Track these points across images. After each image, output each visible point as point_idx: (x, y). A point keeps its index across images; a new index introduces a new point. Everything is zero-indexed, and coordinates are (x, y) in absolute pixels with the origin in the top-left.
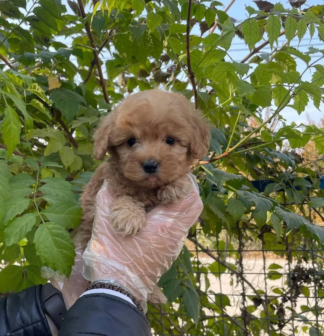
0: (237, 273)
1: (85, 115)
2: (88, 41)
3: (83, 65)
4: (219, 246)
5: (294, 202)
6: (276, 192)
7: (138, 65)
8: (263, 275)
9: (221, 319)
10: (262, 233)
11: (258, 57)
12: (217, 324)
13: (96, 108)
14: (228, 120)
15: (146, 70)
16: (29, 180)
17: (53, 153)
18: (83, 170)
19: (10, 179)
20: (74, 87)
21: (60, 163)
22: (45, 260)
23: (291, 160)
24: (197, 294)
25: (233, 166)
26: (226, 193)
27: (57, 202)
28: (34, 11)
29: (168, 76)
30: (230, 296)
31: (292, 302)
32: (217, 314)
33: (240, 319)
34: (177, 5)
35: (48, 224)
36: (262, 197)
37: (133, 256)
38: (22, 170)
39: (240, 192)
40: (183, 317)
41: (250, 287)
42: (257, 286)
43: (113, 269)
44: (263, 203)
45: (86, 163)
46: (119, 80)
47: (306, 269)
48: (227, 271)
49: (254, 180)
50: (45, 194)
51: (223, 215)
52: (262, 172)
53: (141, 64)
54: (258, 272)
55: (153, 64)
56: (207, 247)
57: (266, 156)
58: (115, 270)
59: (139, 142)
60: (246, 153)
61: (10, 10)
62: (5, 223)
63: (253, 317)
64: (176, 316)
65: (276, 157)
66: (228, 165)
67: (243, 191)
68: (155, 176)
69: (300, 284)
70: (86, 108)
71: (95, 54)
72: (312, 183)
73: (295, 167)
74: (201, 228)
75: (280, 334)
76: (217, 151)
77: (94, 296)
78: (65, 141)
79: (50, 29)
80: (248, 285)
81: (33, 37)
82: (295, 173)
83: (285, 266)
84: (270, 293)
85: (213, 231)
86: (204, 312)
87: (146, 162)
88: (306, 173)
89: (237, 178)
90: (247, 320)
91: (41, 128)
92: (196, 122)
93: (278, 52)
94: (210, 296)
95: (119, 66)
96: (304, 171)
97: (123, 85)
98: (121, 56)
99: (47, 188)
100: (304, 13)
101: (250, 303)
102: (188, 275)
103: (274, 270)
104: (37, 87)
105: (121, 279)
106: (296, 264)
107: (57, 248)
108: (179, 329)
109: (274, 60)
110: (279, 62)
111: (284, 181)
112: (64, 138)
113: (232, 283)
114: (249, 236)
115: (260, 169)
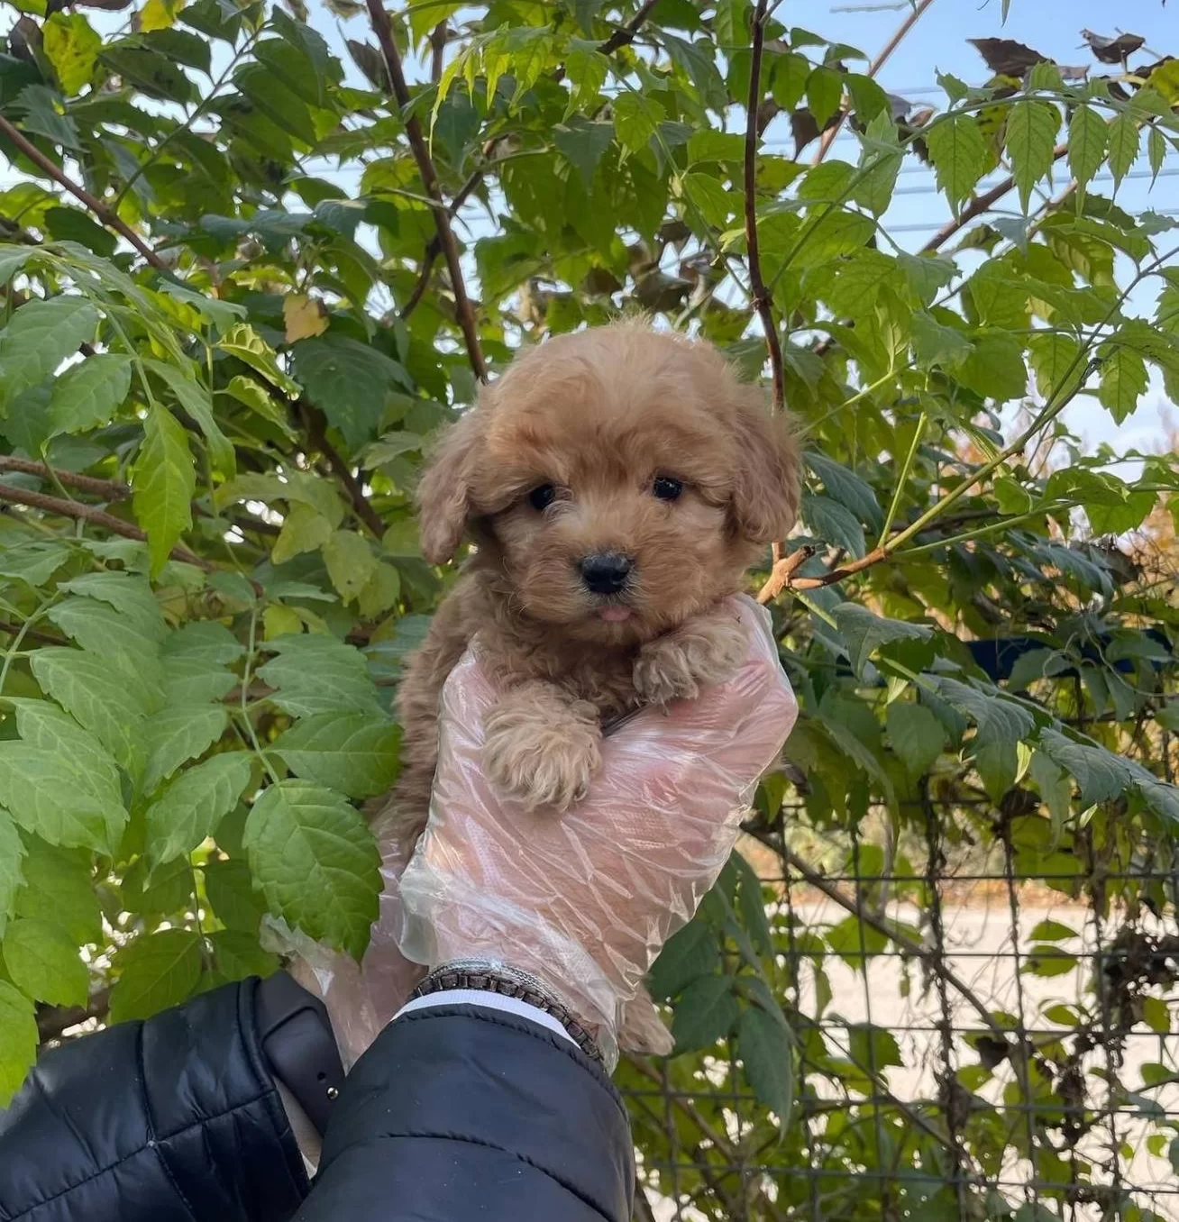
0: (922, 955)
1: (406, 425)
2: (416, 177)
3: (399, 255)
4: (862, 864)
5: (1113, 713)
6: (1050, 677)
7: (584, 254)
8: (1012, 960)
9: (870, 1110)
10: (1007, 817)
11: (987, 229)
12: (858, 1128)
13: (444, 399)
14: (887, 438)
15: (611, 273)
16: (224, 645)
17: (302, 554)
18: (402, 608)
19: (161, 644)
20: (372, 332)
21: (326, 585)
22: (282, 904)
23: (1100, 572)
24: (786, 1024)
25: (906, 594)
26: (882, 684)
27: (317, 710)
28: (235, 81)
29: (686, 290)
30: (901, 1032)
31: (1108, 1049)
32: (855, 1096)
33: (935, 1111)
34: (714, 56)
35: (292, 786)
36: (999, 696)
37: (561, 879)
38: (197, 610)
39: (927, 682)
40: (740, 1104)
41: (967, 1002)
42: (992, 997)
43: (497, 924)
44: (1001, 718)
45: (413, 586)
46: (519, 303)
47: (1154, 939)
48: (889, 948)
49: (976, 638)
50: (279, 689)
51: (873, 758)
52: (1002, 611)
53: (593, 251)
54: (995, 952)
55: (635, 252)
56: (822, 867)
57: (1015, 557)
58: (502, 928)
59: (567, 497)
60: (948, 548)
61: (157, 78)
62: (148, 788)
63: (976, 1103)
64: (716, 1101)
65: (1049, 562)
66: (888, 589)
67: (937, 677)
68: (623, 604)
69: (1135, 990)
70: (412, 401)
71: (441, 218)
72: (1169, 648)
73: (1112, 596)
74: (801, 801)
75: (1073, 1162)
76: (849, 544)
77: (437, 1015)
78: (340, 510)
79: (291, 137)
80: (960, 996)
81: (228, 162)
82: (1115, 614)
83: (1084, 930)
84: (1035, 1022)
85: (838, 813)
86: (812, 1088)
87: (592, 559)
88: (1150, 614)
89: (915, 636)
90: (958, 1113)
91: (261, 470)
92: (753, 427)
93: (1054, 213)
94: (831, 1032)
95: (521, 257)
96: (1143, 607)
97: (532, 319)
98: (525, 226)
99: (283, 669)
100: (1141, 81)
101: (966, 1056)
102: (757, 961)
103: (1050, 943)
104: (251, 336)
105: (525, 955)
106: (1121, 922)
107: (322, 864)
108: (727, 1149)
109: (1039, 238)
110: (1056, 244)
111: (1077, 643)
112: (337, 501)
113: (905, 989)
114: (961, 826)
115: (995, 602)
